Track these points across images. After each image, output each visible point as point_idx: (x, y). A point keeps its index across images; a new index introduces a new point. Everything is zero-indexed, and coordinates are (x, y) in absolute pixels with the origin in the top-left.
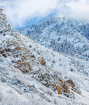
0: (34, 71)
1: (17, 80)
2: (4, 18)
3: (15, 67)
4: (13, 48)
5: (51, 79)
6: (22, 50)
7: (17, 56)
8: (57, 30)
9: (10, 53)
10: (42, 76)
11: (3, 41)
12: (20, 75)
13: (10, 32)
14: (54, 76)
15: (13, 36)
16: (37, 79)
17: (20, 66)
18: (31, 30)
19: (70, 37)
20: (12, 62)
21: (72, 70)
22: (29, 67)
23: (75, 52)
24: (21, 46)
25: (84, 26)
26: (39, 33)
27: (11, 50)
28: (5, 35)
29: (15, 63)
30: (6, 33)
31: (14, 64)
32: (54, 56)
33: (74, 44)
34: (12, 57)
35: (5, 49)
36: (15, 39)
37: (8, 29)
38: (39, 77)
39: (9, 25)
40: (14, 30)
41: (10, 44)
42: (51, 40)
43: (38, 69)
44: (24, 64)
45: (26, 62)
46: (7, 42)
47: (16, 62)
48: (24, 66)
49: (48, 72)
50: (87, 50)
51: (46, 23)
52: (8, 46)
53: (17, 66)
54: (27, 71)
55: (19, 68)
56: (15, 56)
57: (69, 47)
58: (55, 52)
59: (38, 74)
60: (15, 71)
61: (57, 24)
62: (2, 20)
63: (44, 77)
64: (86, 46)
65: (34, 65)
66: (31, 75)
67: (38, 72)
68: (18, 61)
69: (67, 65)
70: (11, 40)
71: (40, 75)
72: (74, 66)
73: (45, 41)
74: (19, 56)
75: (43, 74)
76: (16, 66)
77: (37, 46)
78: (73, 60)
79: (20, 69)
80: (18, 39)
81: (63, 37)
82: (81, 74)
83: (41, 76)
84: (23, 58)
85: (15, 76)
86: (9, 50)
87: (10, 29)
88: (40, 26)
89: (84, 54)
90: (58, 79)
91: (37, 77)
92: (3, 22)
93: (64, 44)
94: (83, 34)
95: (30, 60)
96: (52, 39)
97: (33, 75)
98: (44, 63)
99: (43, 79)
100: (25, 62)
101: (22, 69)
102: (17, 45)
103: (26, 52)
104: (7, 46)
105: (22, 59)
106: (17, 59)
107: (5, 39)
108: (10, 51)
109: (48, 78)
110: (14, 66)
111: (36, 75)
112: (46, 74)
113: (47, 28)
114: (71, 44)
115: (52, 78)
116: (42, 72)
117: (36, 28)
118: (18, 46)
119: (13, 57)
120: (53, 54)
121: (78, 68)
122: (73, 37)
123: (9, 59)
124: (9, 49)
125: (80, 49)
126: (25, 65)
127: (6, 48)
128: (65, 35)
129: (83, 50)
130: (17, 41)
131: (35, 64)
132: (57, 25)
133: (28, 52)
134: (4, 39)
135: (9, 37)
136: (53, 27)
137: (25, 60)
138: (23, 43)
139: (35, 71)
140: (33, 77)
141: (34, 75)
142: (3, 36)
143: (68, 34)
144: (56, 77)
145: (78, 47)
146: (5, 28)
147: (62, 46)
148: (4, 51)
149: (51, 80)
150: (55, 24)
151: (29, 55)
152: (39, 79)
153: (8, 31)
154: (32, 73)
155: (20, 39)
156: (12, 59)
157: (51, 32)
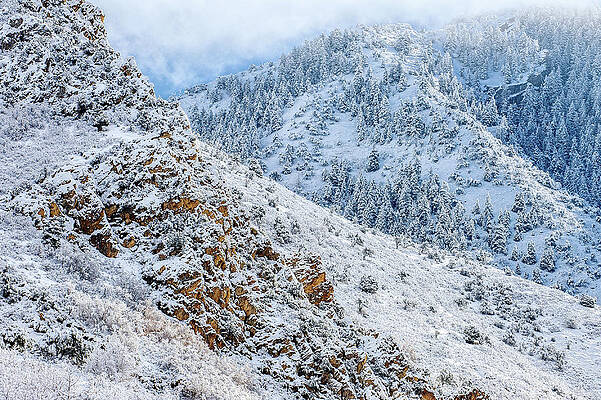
0: (273, 337)
1: (180, 388)
2: (91, 28)
3: (165, 311)
4: (151, 199)
5: (371, 382)
6: (205, 217)
7: (177, 249)
8: (361, 114)
9: (135, 231)
10: (317, 368)
11: (92, 158)
12: (197, 357)
13: (134, 112)
14: (387, 364)
15: (149, 135)
16: (292, 384)
17: (194, 308)
18: (215, 111)
19: (440, 154)
20: (149, 280)
21: (472, 337)
22: (242, 314)
23: (470, 238)
24: (199, 192)
25: (516, 89)
26: (258, 125)
27: (139, 211)
28: (105, 124)
29: (164, 289)
30: (108, 114)
31: (157, 295)
32: (367, 252)
33: (459, 193)
34: (148, 256)
35: (108, 207)
36: (163, 150)
37: (117, 94)
38: (301, 373)
39: (126, 70)
40: (154, 99)
41: (137, 179)
42: (329, 168)
43: (294, 327)
44: (217, 295)
45: (227, 282)
46: (119, 168)
47: (168, 282)
48: (218, 307)
49: (352, 342)
50: (536, 226)
51: (299, 72)
52: (122, 188)
53: (174, 303)
54: (230, 336)
55: (185, 316)
56: (161, 246)
57: (434, 209)
58: (369, 234)
59: (297, 356)
60: (167, 336)
61: (361, 80)
62: (83, 40)
63: (332, 372)
64: (530, 204)
65: (274, 303)
66: (257, 361)
67: (294, 341)
68: (180, 277)
69: (440, 309)
70: (140, 153)
71: (308, 362)
72: (481, 316)
73: (295, 174)
74: (188, 251)
75: (326, 352)
76: (172, 303)
77: (272, 196)
78: (473, 278)
79: (193, 321)
80: (177, 152)
81: (398, 152)
82: (523, 359)
83: (311, 366)
84: (209, 258)
85: (165, 360)
86: (128, 213)
87: (134, 91)
88: (268, 87)
89: (521, 248)
90: (409, 386)
91: (292, 372)
92: (88, 53)
93: (406, 189)
94: (512, 136)
95: (249, 273)
96: (334, 162)
97: (269, 358)
98: (326, 295)
99: (324, 381)
100: (220, 282)
101: (203, 322)
102: (176, 184)
103: (227, 226)
104: (114, 188)
105: (206, 265)
106: (176, 265)
107: (107, 150)
108: (133, 217)
109: (353, 381)
110: (159, 304)
111: (284, 358)
112: (343, 355)
113: (304, 100)
114: (442, 194)
115: (377, 380)
116: (318, 341)
117: (241, 96)
118: (179, 191)
119: (152, 256)
120: (360, 242)
121: (507, 324)
122: (457, 155)
123: (128, 265)
124: (127, 209)
125: (496, 219)
126: (220, 302)
127: (114, 200)
128: (411, 139)
129: (511, 225)
130: (174, 160)
131: (280, 297)
132: (361, 83)
133: (235, 225)
134: (97, 151)
135: (128, 138)
136: (342, 95)
137: (223, 269)
138: (207, 172)
139: (278, 335)
140: (264, 372)
141: (274, 360)
142: (93, 133)
143: (424, 133)
144: (400, 374)
145: (482, 209)
146: (101, 86)
147: (394, 205)
148: (99, 219)
149: (368, 390)
150: (351, 79)
151: (242, 241)
152: (299, 381)
153: (122, 105)
154: (258, 348)
155: (191, 152)
156: (147, 266)
157: (327, 122)
